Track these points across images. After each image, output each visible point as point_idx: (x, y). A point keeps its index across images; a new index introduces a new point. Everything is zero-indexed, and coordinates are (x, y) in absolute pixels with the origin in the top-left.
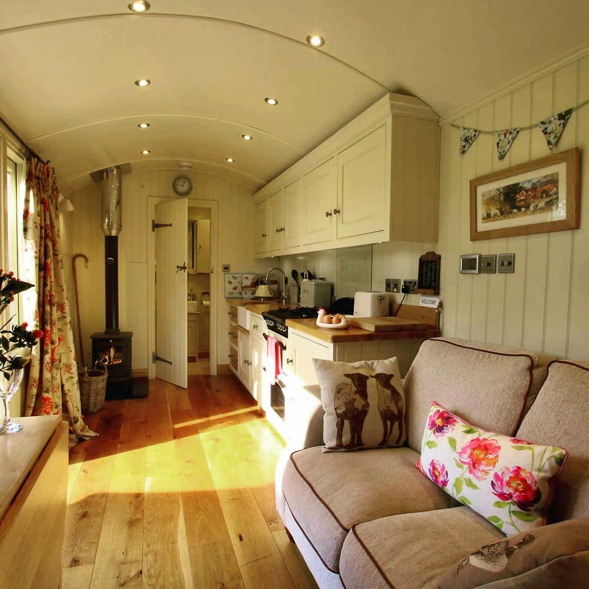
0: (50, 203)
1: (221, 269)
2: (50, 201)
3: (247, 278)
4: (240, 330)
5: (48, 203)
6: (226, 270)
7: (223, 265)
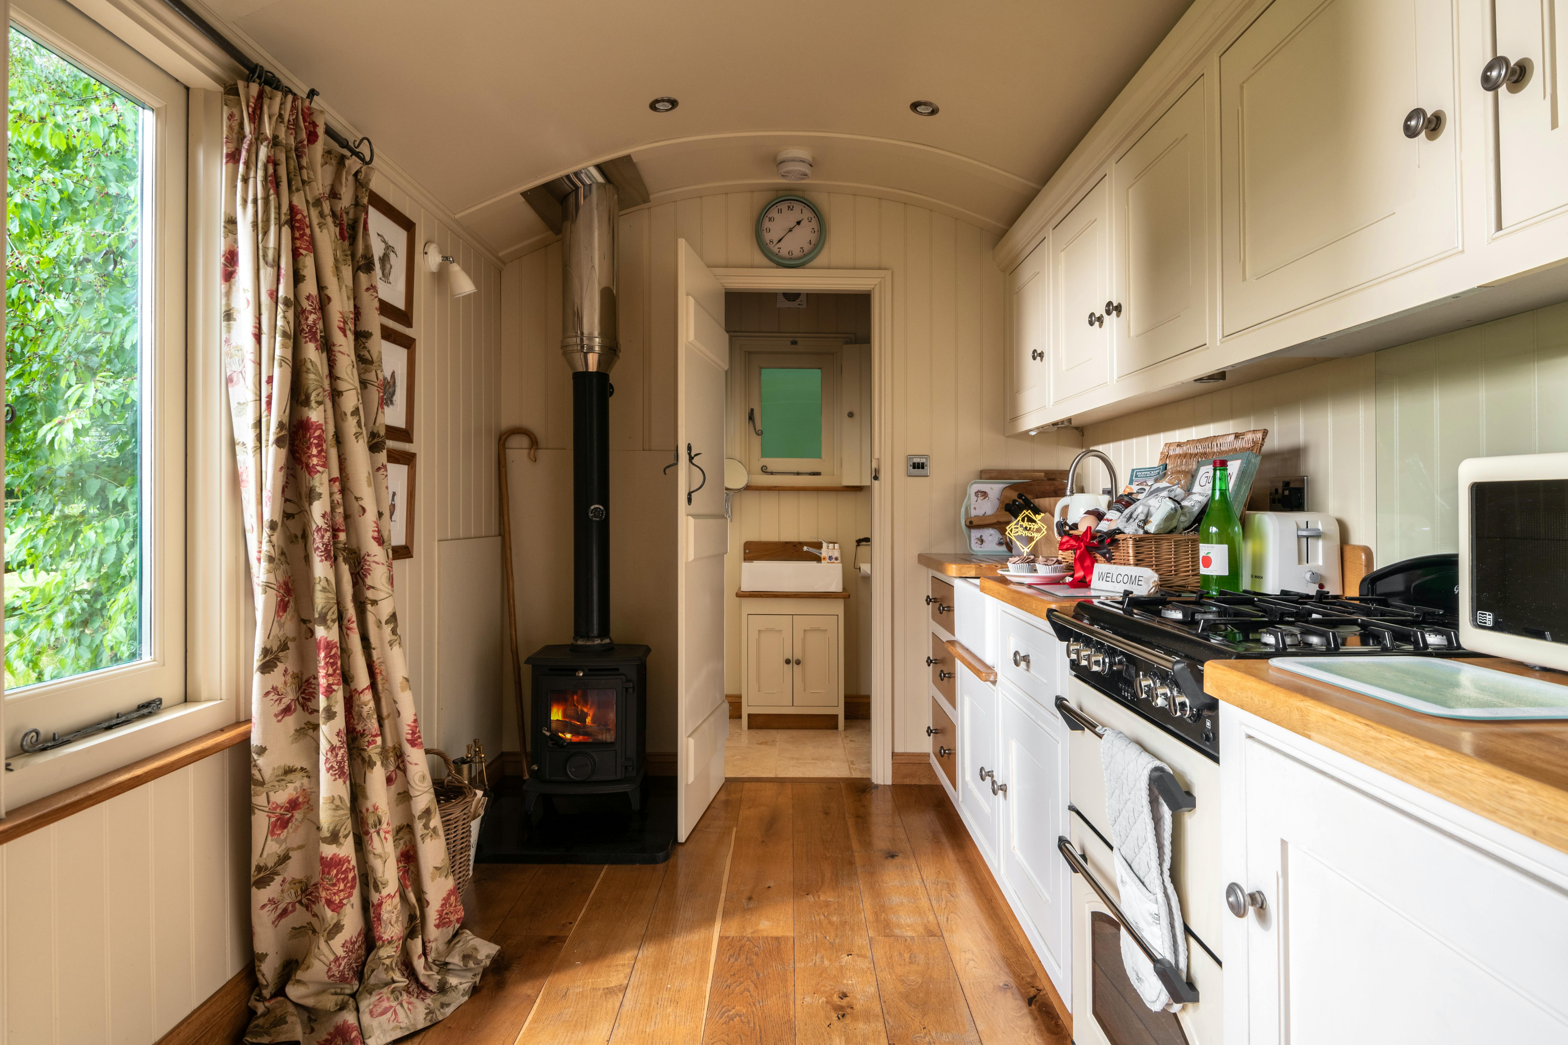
0: (315, 221)
1: (901, 466)
2: (314, 213)
3: (984, 494)
4: (964, 661)
5: (310, 226)
6: (917, 471)
7: (909, 457)
